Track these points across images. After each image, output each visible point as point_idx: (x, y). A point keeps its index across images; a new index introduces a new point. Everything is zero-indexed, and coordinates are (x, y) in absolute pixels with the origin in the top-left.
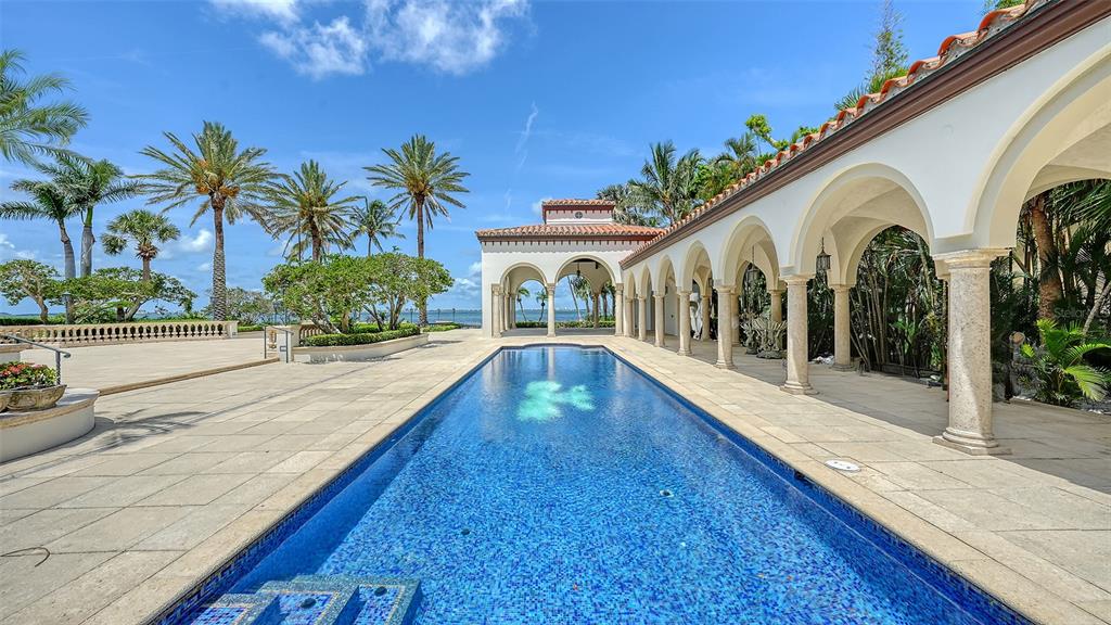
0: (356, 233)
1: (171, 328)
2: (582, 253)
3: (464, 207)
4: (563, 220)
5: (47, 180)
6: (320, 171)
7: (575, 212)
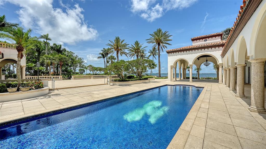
0: (150, 56)
1: (103, 76)
2: (203, 53)
3: (171, 45)
4: (199, 43)
5: (102, 52)
6: (138, 42)
7: (204, 40)
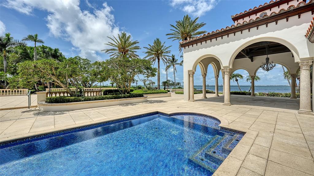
7: (259, 14)
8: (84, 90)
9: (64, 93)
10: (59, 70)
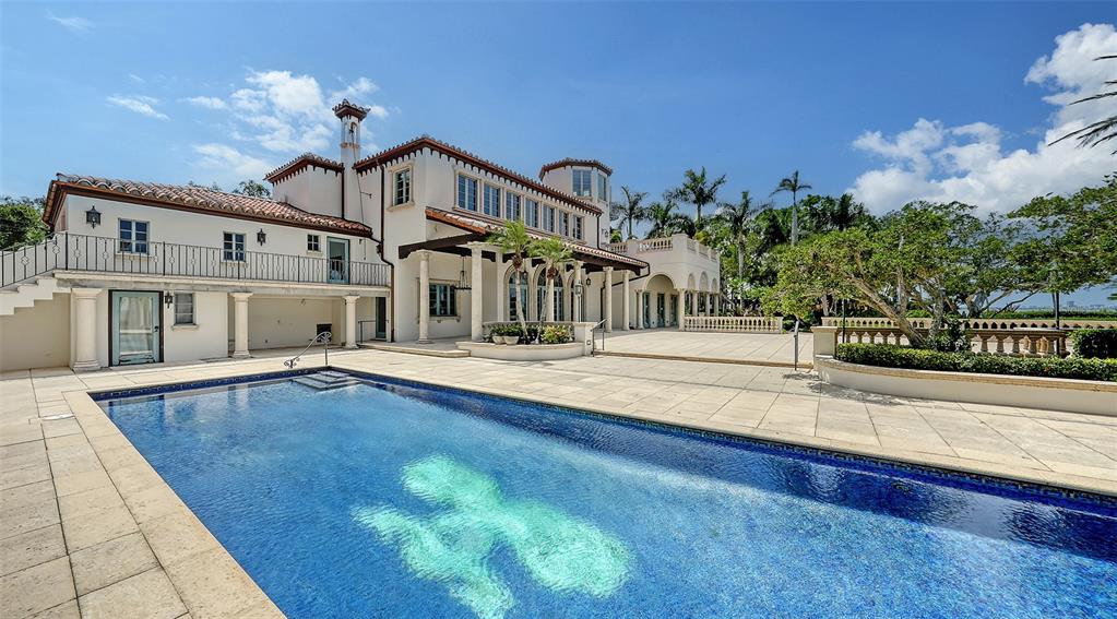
8: (967, 325)
9: (886, 333)
10: (874, 258)
